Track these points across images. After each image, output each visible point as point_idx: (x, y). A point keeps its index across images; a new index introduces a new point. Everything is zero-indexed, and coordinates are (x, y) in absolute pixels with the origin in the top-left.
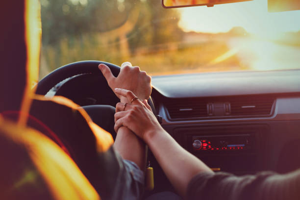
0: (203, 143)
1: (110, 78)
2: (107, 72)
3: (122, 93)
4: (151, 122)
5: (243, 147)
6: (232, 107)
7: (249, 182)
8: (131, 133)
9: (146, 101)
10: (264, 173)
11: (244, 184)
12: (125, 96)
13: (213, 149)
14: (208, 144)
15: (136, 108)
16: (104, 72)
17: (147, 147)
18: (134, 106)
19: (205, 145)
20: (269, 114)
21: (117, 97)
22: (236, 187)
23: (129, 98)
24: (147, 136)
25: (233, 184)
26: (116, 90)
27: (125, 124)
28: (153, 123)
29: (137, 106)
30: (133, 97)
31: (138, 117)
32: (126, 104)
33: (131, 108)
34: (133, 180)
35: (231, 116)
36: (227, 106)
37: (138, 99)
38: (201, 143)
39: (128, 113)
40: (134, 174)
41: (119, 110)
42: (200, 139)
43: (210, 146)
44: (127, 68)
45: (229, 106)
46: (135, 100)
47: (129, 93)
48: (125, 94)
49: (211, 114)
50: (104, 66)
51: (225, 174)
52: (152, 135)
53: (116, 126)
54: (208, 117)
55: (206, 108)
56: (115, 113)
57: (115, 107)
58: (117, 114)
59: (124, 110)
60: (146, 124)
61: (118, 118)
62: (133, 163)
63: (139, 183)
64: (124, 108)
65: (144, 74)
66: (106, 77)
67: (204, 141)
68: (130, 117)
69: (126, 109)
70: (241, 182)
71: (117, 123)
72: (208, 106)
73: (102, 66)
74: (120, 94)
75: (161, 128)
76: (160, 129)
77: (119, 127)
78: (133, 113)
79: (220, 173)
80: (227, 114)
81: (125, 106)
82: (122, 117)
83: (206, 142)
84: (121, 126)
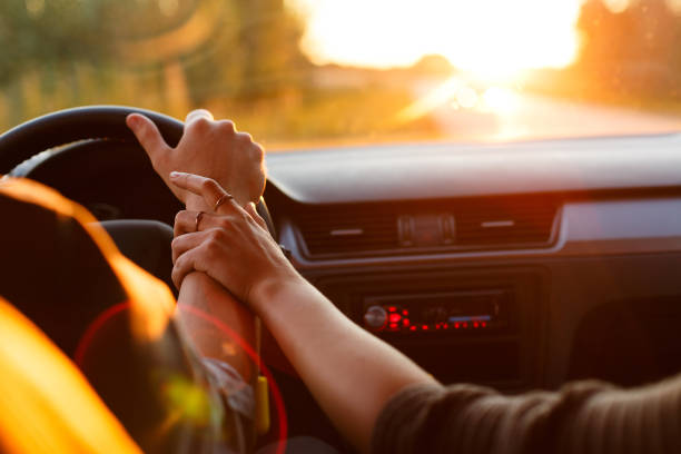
0: (389, 313)
1: (157, 150)
2: (150, 134)
3: (190, 183)
4: (270, 258)
5: (486, 322)
6: (457, 224)
7: (544, 409)
8: (216, 287)
9: (253, 205)
10: (580, 387)
11: (531, 417)
12: (199, 193)
13: (413, 328)
14: (402, 315)
15: (228, 225)
16: (140, 134)
17: (258, 322)
18: (222, 218)
19: (396, 319)
20: (546, 240)
21: (176, 198)
22: (507, 424)
23: (209, 198)
24: (259, 293)
25: (498, 415)
26: (174, 176)
27: (201, 265)
28: (273, 262)
29: (230, 218)
30: (218, 195)
31: (234, 246)
32: (202, 213)
33: (214, 223)
34: (228, 410)
35: (455, 248)
36: (446, 223)
37: (233, 200)
38: (385, 313)
39: (207, 237)
40: (229, 392)
41: (183, 230)
42: (382, 304)
43: (406, 322)
44: (202, 126)
45: (451, 223)
46: (225, 203)
47: (209, 185)
48: (199, 187)
49: (408, 243)
50: (143, 120)
51: (474, 389)
52: (273, 291)
53: (175, 270)
54: (401, 250)
55: (396, 229)
56: (173, 238)
57: (172, 225)
58: (179, 241)
59: (197, 230)
60: (254, 265)
61: (181, 252)
62: (225, 365)
63: (242, 417)
64: (198, 225)
65: (246, 140)
66: (147, 146)
67: (392, 309)
68: (213, 246)
69: (201, 227)
70: (523, 412)
71: (180, 262)
72: (400, 224)
73: (136, 119)
74: (184, 187)
75: (296, 273)
76: (291, 276)
77: (184, 275)
78: (219, 236)
79: (459, 388)
80: (448, 241)
81: (200, 218)
82: (192, 248)
83: (398, 312)
84: (190, 270)
